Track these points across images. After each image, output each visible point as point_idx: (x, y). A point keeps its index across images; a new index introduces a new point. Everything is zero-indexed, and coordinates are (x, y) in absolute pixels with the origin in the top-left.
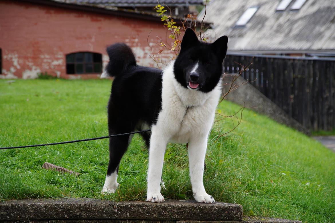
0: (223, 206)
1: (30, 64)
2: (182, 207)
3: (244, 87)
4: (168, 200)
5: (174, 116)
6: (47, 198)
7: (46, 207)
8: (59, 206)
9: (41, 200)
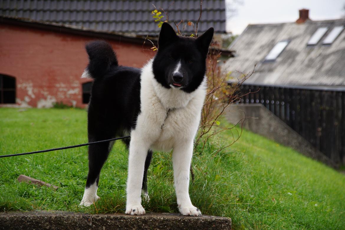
0: (210, 219)
1: (46, 93)
2: (164, 220)
3: (268, 118)
4: (150, 213)
5: (154, 119)
6: (15, 211)
7: (12, 219)
8: (26, 218)
9: (7, 213)
